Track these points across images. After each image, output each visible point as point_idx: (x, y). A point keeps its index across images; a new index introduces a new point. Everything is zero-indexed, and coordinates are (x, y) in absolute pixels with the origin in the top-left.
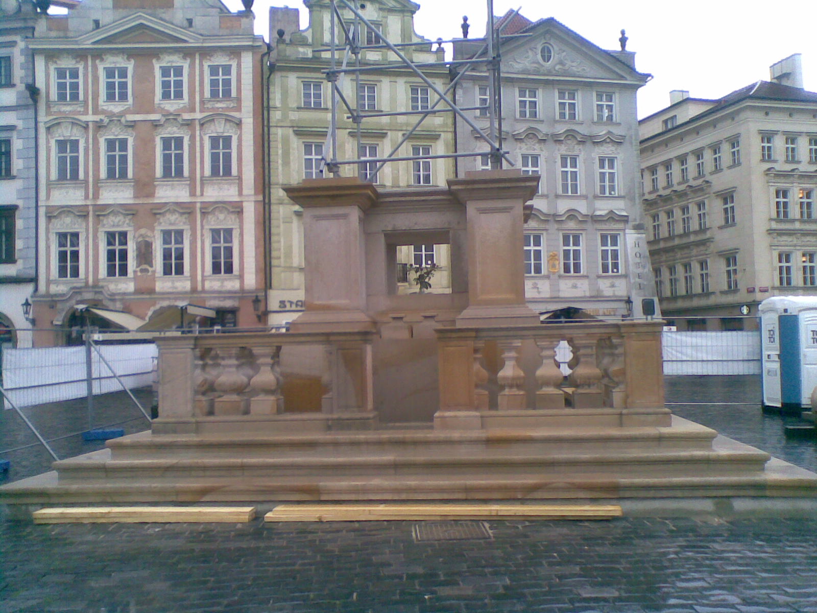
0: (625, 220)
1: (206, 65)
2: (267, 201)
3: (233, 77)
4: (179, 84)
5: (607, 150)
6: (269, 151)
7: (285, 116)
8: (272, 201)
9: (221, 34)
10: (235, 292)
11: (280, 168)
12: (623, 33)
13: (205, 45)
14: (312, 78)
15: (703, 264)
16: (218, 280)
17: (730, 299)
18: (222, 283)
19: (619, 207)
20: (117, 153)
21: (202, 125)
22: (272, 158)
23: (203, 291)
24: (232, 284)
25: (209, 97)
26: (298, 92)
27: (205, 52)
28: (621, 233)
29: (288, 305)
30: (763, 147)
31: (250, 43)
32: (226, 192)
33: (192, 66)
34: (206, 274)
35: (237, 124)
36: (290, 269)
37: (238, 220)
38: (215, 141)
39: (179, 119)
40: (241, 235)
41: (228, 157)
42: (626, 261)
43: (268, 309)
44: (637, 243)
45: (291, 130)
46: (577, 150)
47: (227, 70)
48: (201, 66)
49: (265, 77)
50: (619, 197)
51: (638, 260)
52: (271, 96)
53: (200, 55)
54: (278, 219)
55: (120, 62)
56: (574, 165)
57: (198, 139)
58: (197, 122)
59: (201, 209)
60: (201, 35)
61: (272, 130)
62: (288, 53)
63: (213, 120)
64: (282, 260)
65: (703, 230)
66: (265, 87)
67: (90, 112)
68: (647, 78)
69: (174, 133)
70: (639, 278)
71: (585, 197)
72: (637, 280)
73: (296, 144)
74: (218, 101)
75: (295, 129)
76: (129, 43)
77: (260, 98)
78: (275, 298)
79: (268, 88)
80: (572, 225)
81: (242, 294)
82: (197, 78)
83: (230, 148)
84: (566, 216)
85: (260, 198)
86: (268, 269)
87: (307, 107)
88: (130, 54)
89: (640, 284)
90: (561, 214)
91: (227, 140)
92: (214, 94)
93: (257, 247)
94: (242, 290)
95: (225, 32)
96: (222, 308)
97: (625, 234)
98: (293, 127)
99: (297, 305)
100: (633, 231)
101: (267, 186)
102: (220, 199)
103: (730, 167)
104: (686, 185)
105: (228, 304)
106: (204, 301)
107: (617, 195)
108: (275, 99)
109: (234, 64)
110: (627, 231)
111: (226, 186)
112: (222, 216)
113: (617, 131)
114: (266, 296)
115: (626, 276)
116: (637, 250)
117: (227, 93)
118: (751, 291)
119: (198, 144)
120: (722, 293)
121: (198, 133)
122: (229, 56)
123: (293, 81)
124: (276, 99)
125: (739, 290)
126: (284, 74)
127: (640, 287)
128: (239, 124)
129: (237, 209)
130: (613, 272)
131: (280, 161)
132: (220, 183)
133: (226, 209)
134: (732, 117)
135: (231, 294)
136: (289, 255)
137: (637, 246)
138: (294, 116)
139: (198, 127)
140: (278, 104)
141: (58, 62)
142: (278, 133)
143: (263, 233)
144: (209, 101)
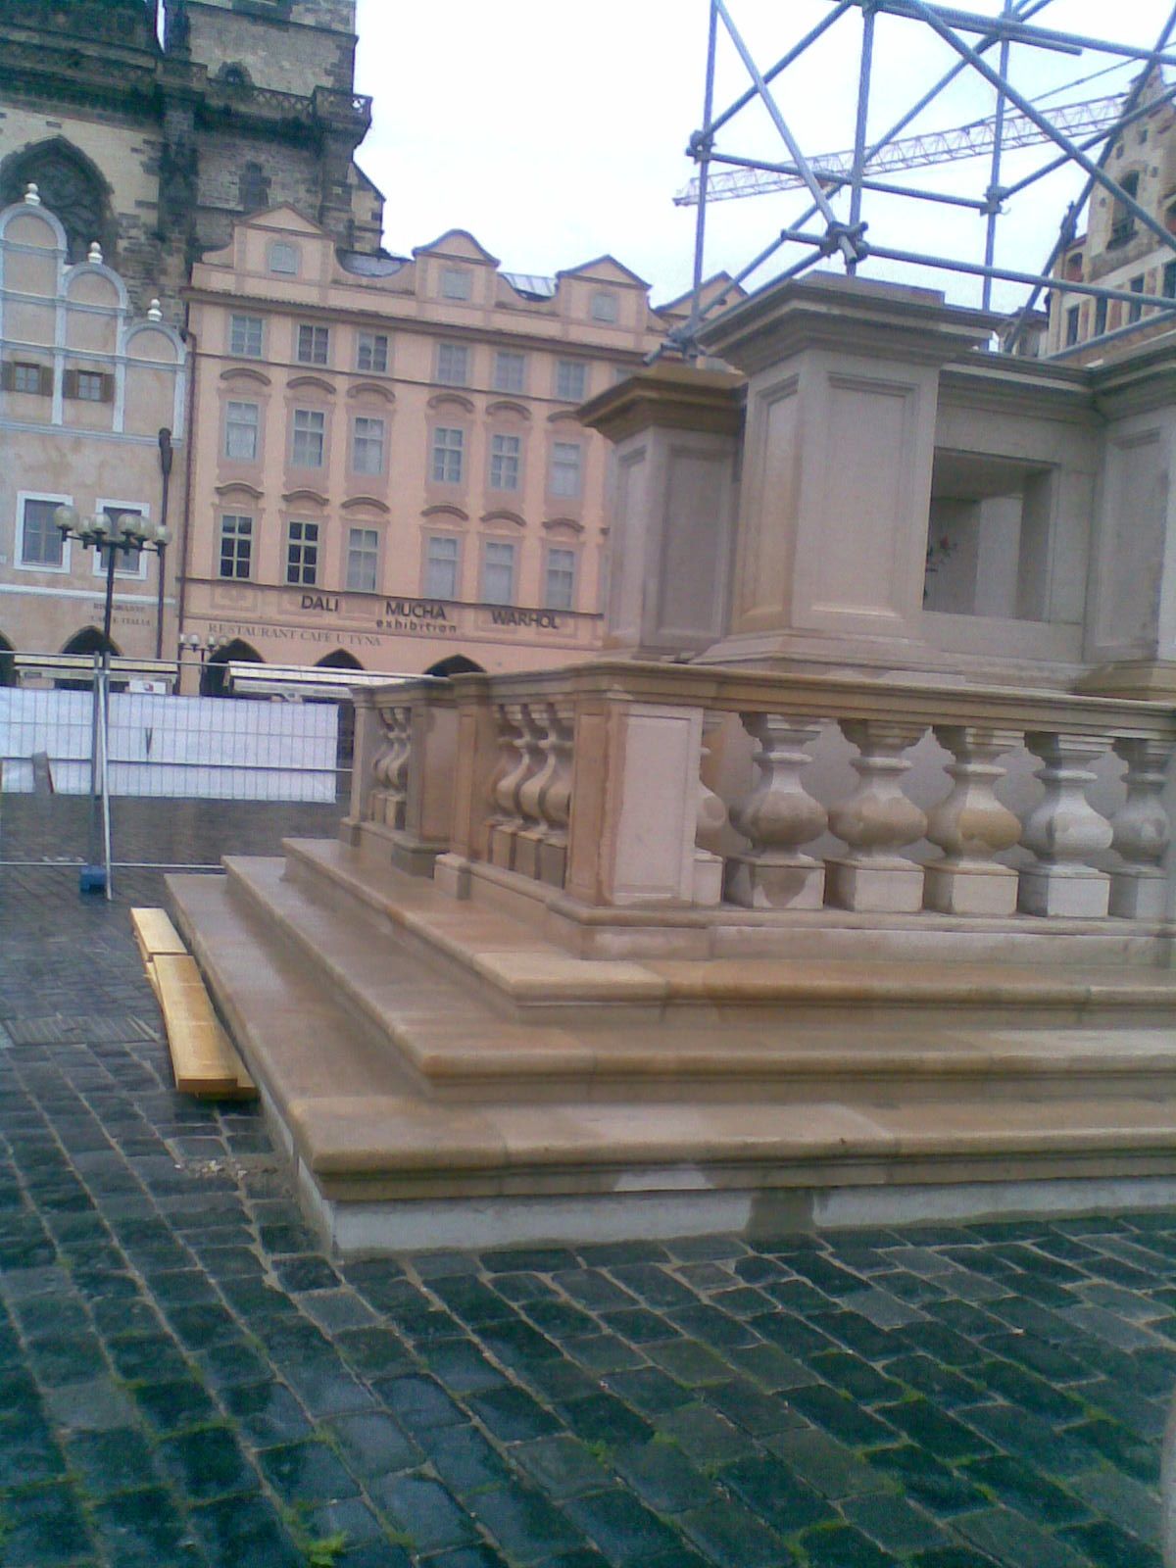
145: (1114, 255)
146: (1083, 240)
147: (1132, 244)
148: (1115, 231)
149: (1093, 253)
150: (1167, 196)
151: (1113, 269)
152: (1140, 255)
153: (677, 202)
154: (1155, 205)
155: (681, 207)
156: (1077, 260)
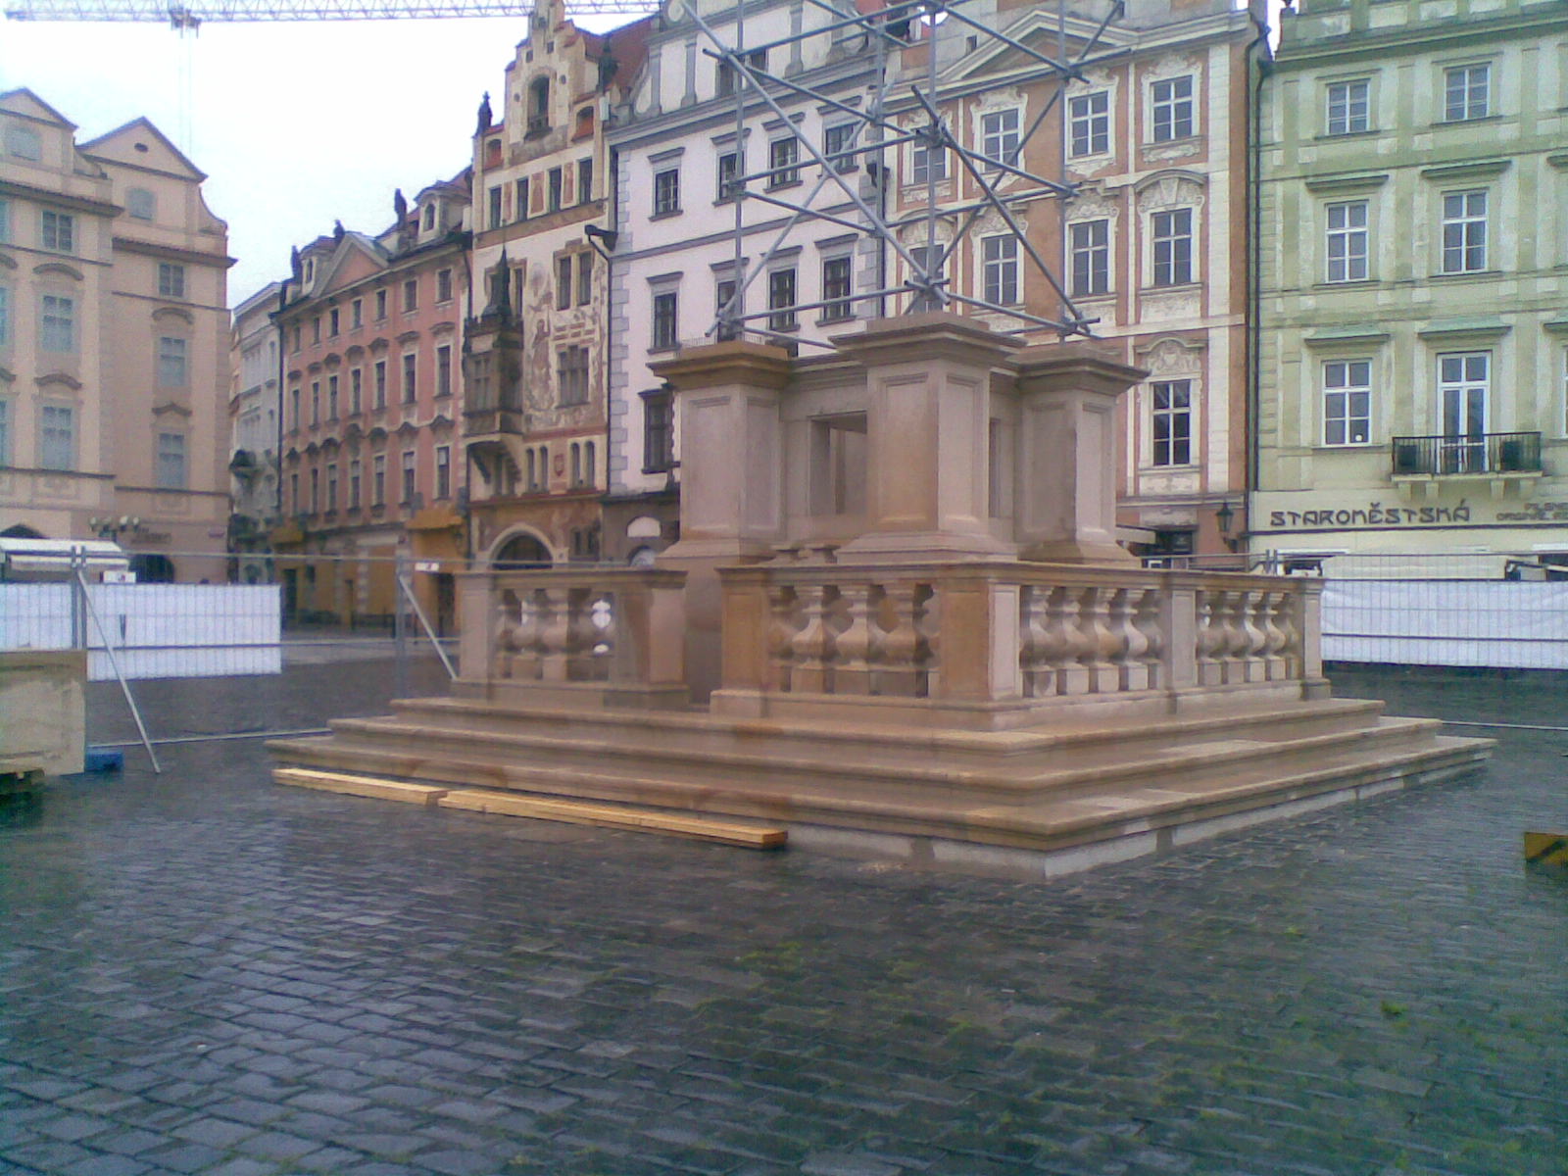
1: (1147, 81)
2: (1252, 324)
3: (1195, 98)
4: (1101, 125)
6: (1258, 229)
7: (1291, 158)
8: (1263, 324)
9: (1172, 21)
10: (1190, 498)
11: (1279, 258)
13: (1142, 47)
14: (1345, 75)
16: (1162, 476)
18: (1170, 480)
20: (1001, 261)
21: (1139, 194)
22: (1263, 241)
23: (1137, 497)
24: (1186, 483)
25: (1153, 140)
26: (1319, 107)
27: (1146, 60)
29: (1288, 519)
31: (1225, 29)
32: (1182, 314)
33: (1122, 89)
34: (1141, 465)
35: (1201, 185)
36: (1295, 450)
37: (1199, 364)
38: (1161, 222)
39: (1100, 189)
40: (1205, 390)
41: (1184, 247)
43: (1252, 528)
45: (1301, 184)
47: (1184, 87)
48: (1138, 84)
49: (1253, 88)
52: (1264, 123)
53: (1136, 66)
54: (1274, 357)
55: (1005, 101)
57: (1132, 220)
58: (1131, 190)
59: (1135, 347)
60: (1137, 29)
61: (1265, 189)
62: (1300, 35)
63: (1158, 183)
64: (1280, 433)
66: (1253, 108)
67: (960, 195)
69: (1092, 214)
73: (1311, 209)
74: (1168, 147)
75: (1311, 180)
76: (1020, 66)
77: (1243, 132)
78: (1263, 507)
79: (1258, 109)
81: (1203, 499)
82: (1131, 109)
83: (1188, 231)
85: (1241, 319)
86: (1252, 451)
87: (1337, 134)
88: (1021, 85)
91: (1184, 217)
92: (1161, 134)
93: (1232, 412)
94: (1204, 494)
95: (1180, 15)
96: (1166, 526)
98: (1305, 177)
99: (1305, 520)
101: (1252, 296)
102: (1169, 328)
105: (1178, 519)
106: (1137, 515)
108: (1271, 128)
109: (1195, 72)
111: (1180, 303)
112: (1170, 359)
114: (1246, 505)
117: (1184, 130)
119: (1132, 230)
121: (1132, 210)
122: (1186, 59)
123: (1308, 87)
124: (1274, 125)
126: (1291, 76)
128: (1204, 184)
129: (1198, 342)
131: (1279, 246)
132: (1169, 298)
133: (1179, 344)
135: (1181, 502)
136: (1293, 423)
138: (1308, 156)
139: (1132, 200)
140: (1277, 137)
141: (917, 119)
142: (1275, 194)
143: (1243, 384)
144: (1151, 149)
145: (533, 145)
146: (500, 128)
147: (547, 139)
148: (530, 124)
149: (512, 141)
150: (576, 102)
151: (531, 158)
152: (556, 150)
153: (10, 14)
154: (566, 109)
155: (14, 22)
156: (496, 146)
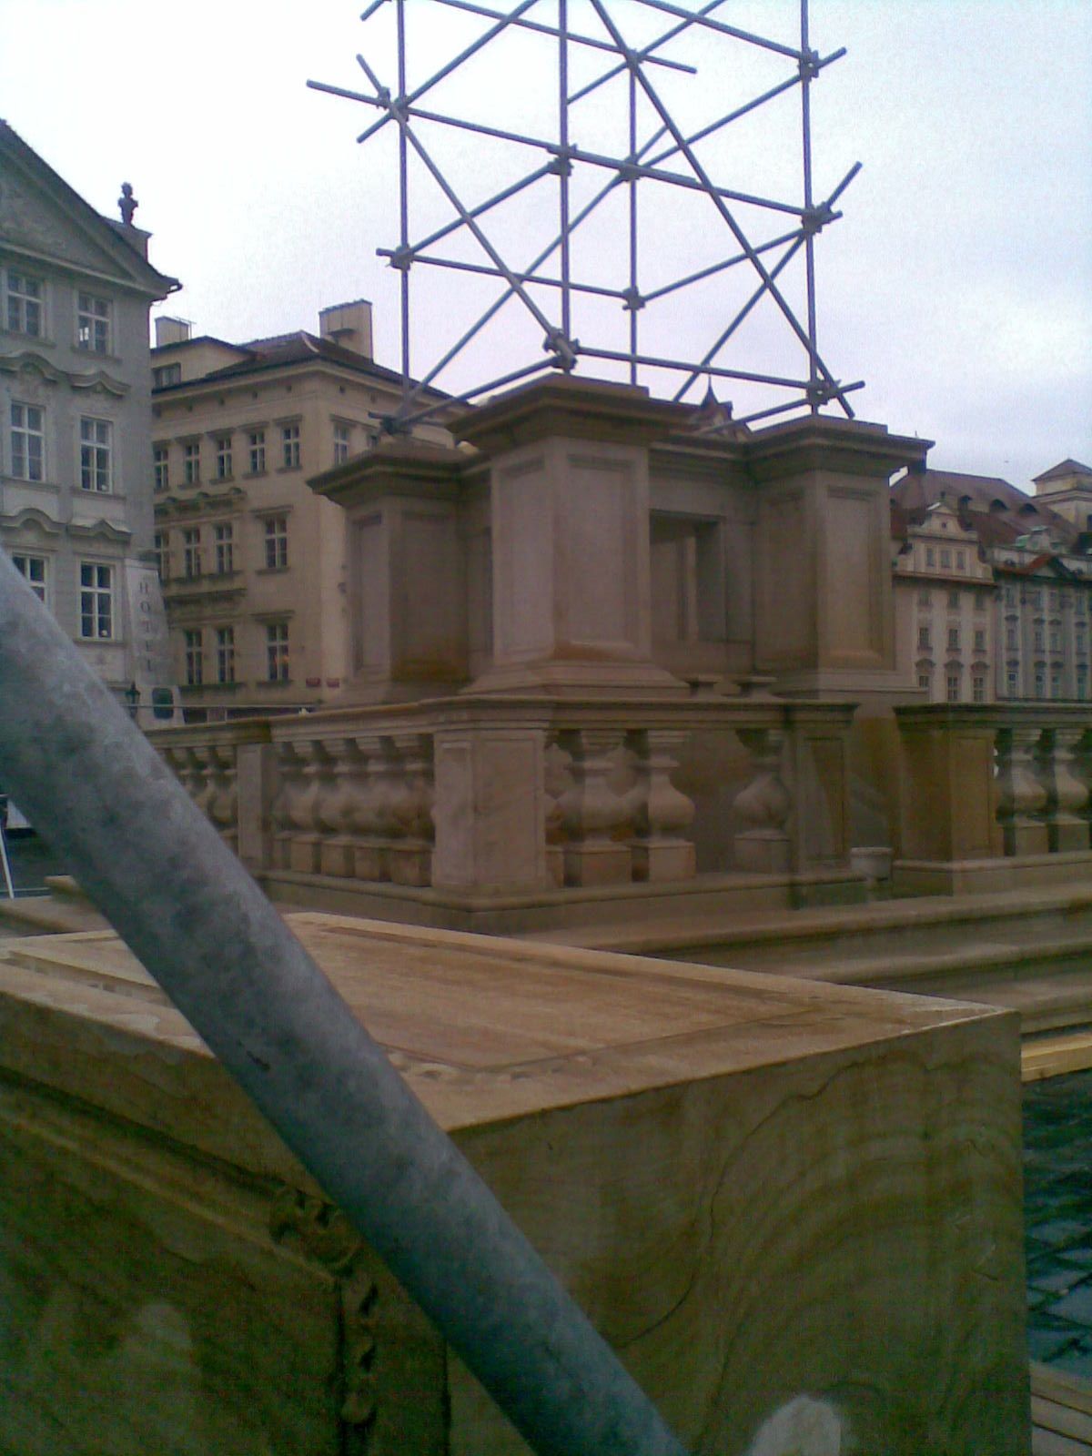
0: (124, 540)
5: (97, 407)
12: (127, 189)
15: (225, 633)
17: (275, 697)
19: (116, 515)
28: (118, 564)
30: (337, 445)
42: (126, 616)
44: (144, 586)
46: (42, 395)
50: (116, 497)
51: (145, 618)
56: (35, 424)
65: (226, 573)
68: (170, 286)
70: (148, 651)
71: (55, 489)
72: (145, 653)
80: (30, 538)
84: (21, 521)
89: (149, 662)
90: (11, 515)
97: (124, 567)
100: (137, 563)
103: (281, 471)
104: (198, 491)
107: (110, 492)
110: (128, 562)
113: (116, 374)
115: (123, 645)
116: (144, 598)
118: (314, 684)
120: (261, 685)
125: (292, 681)
127: (150, 667)
130: (101, 635)
134: (288, 384)
137: (144, 591)
